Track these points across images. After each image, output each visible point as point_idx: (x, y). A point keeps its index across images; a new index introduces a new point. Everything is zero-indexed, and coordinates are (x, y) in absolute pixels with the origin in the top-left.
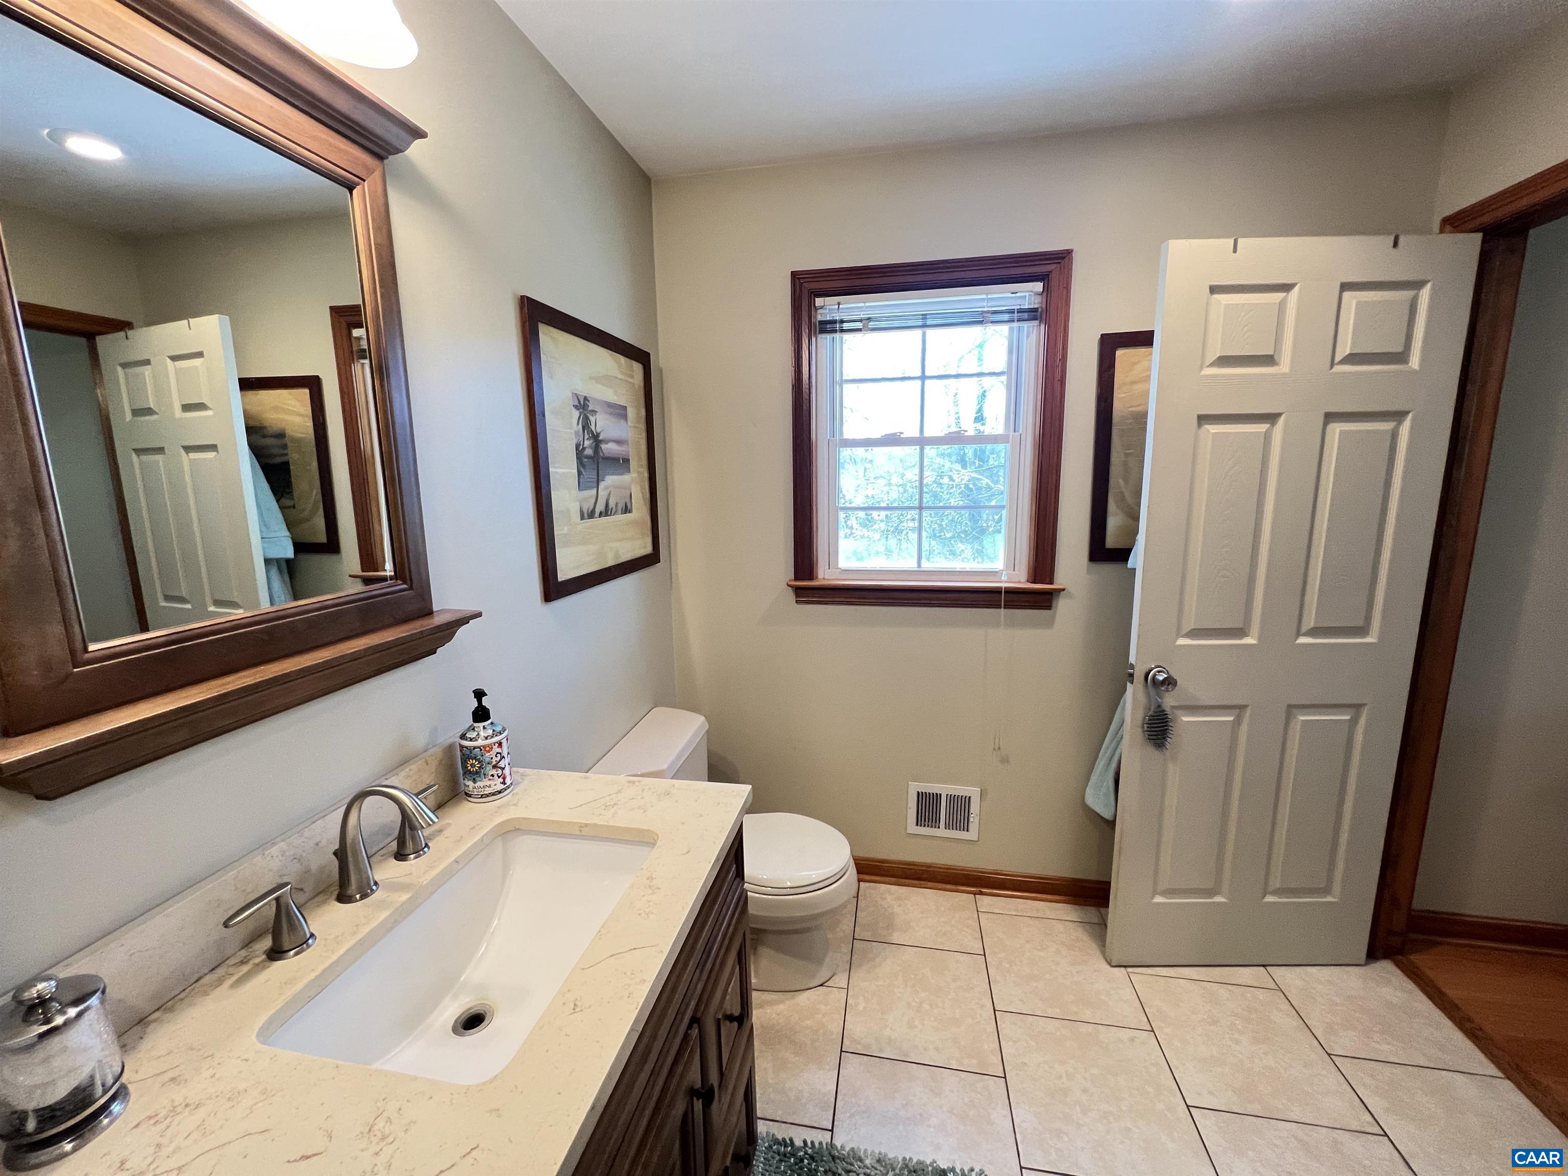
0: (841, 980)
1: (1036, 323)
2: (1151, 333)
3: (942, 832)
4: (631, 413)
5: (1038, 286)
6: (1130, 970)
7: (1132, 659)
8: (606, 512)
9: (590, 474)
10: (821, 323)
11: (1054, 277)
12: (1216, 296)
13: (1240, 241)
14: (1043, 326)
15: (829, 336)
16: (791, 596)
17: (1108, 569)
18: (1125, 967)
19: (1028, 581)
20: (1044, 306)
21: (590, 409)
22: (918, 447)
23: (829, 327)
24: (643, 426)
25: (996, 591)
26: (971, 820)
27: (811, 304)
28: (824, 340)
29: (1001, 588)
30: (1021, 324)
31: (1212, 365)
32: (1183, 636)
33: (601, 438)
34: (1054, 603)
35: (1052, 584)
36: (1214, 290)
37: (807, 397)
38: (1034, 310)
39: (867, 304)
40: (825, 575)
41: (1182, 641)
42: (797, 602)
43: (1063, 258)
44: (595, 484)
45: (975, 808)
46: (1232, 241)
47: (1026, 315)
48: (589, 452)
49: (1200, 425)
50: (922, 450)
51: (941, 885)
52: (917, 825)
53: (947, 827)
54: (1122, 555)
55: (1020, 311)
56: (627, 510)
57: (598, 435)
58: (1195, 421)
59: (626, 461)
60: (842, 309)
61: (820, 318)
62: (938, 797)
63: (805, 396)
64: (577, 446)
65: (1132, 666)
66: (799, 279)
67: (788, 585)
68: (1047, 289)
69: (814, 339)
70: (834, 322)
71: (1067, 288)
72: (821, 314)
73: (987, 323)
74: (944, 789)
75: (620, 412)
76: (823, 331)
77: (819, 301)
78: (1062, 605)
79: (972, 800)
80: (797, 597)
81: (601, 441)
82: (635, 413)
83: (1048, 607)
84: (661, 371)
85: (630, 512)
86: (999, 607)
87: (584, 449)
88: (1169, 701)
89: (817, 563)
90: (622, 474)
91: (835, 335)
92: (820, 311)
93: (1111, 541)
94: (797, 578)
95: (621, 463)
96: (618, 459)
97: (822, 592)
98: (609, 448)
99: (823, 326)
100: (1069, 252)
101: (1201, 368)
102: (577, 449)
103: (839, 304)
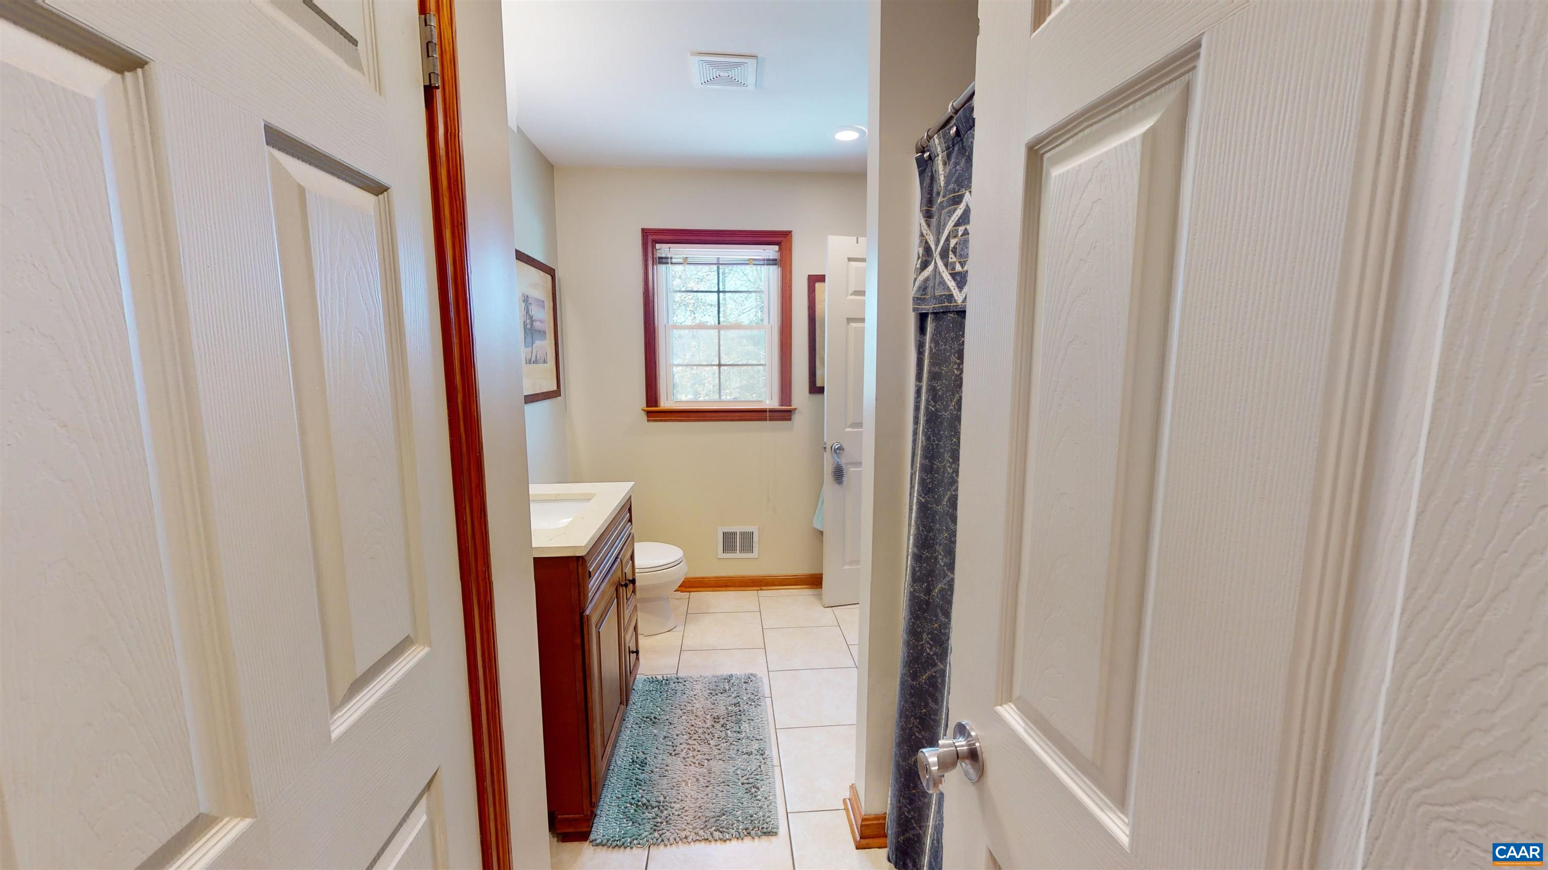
0: (681, 628)
1: (776, 267)
2: (824, 276)
3: (738, 555)
4: (546, 304)
5: (776, 248)
6: (834, 608)
7: (825, 441)
8: (536, 362)
9: (529, 339)
10: (660, 258)
11: (783, 243)
12: (851, 263)
13: (859, 238)
14: (780, 268)
15: (664, 266)
16: (644, 417)
17: (817, 397)
18: (832, 607)
19: (779, 406)
20: (780, 258)
21: (529, 302)
22: (717, 330)
23: (663, 261)
24: (552, 312)
25: (763, 411)
26: (754, 545)
27: (653, 247)
28: (662, 268)
29: (767, 409)
30: (768, 267)
31: (851, 295)
32: (848, 427)
33: (533, 319)
34: (793, 417)
35: (791, 406)
36: (850, 259)
37: (652, 300)
38: (776, 260)
39: (686, 249)
40: (665, 403)
41: (848, 430)
42: (648, 420)
43: (787, 234)
44: (531, 345)
45: (756, 538)
46: (856, 238)
47: (771, 262)
48: (529, 326)
49: (848, 323)
50: (719, 332)
51: (738, 589)
52: (723, 553)
53: (741, 551)
54: (821, 390)
55: (768, 260)
56: (545, 362)
57: (532, 317)
58: (845, 321)
59: (545, 333)
60: (672, 251)
61: (658, 255)
62: (735, 534)
63: (651, 298)
64: (524, 322)
65: (825, 443)
66: (646, 232)
67: (643, 410)
68: (780, 249)
69: (655, 267)
70: (667, 258)
71: (790, 250)
72: (659, 253)
73: (751, 264)
74: (738, 529)
75: (541, 304)
76: (660, 263)
77: (658, 246)
78: (796, 417)
79: (754, 533)
80: (648, 417)
81: (533, 321)
82: (549, 304)
83: (790, 419)
84: (559, 279)
85: (546, 363)
86: (766, 420)
87: (527, 324)
88: (843, 461)
89: (660, 397)
90: (542, 340)
91: (668, 266)
92: (658, 251)
93: (818, 384)
94: (647, 406)
95: (542, 333)
96: (541, 331)
97: (663, 414)
98: (537, 325)
99: (661, 260)
100: (790, 232)
101: (847, 296)
102: (524, 324)
103: (670, 248)
